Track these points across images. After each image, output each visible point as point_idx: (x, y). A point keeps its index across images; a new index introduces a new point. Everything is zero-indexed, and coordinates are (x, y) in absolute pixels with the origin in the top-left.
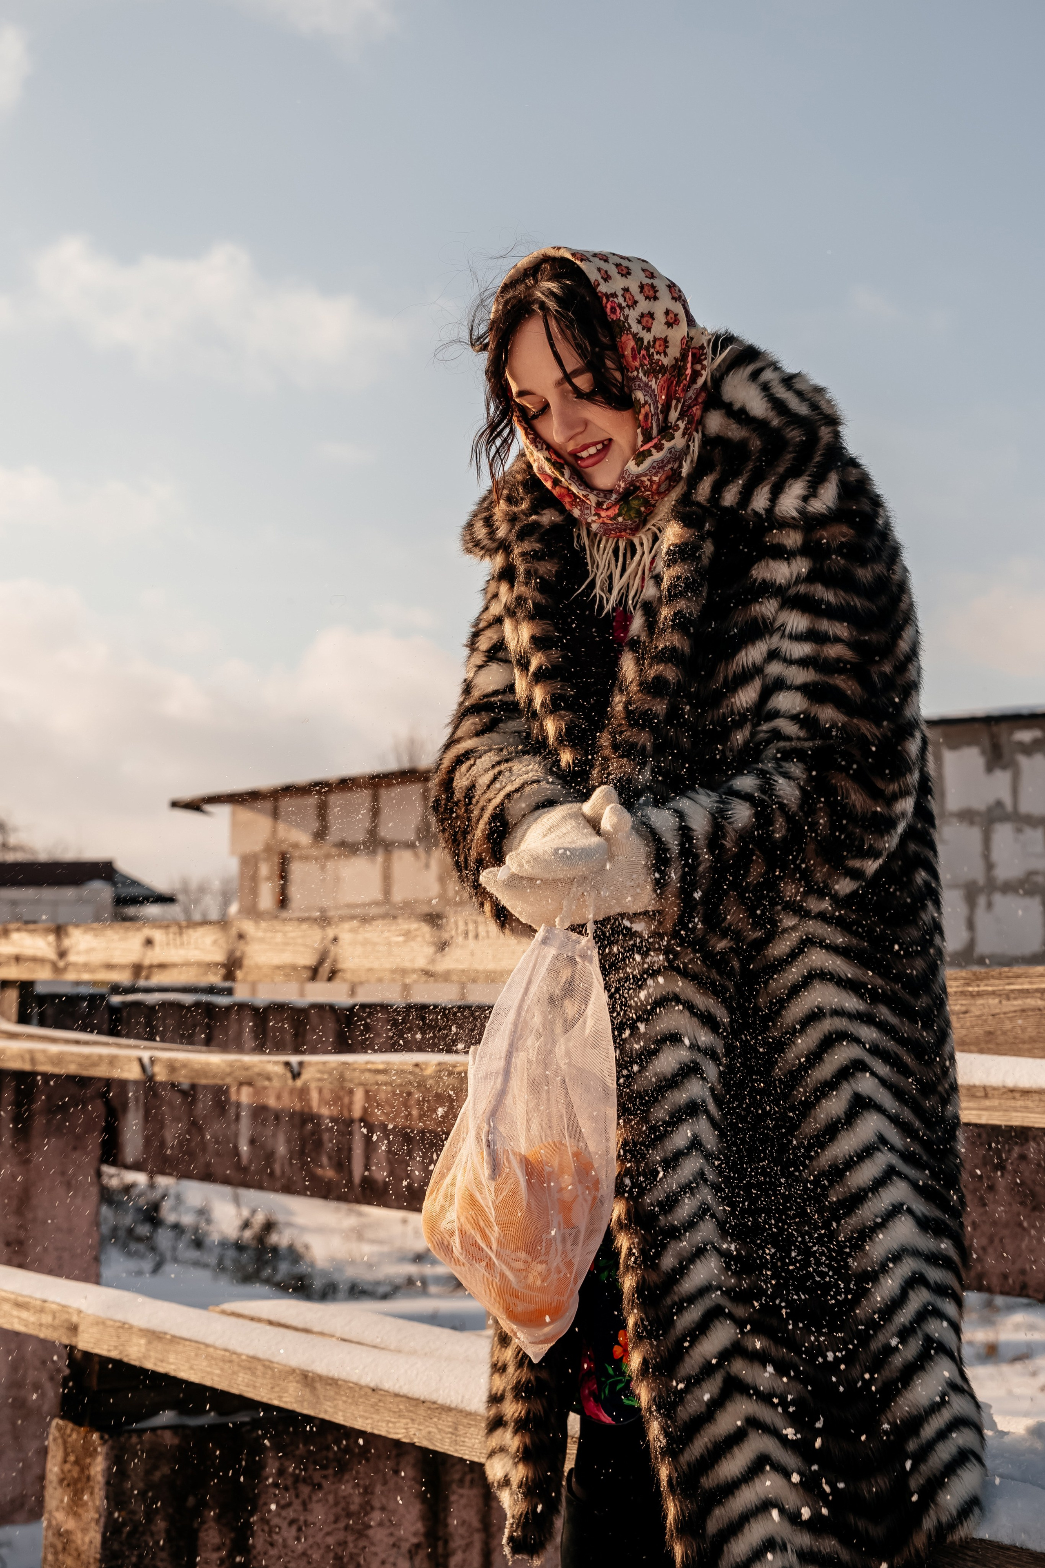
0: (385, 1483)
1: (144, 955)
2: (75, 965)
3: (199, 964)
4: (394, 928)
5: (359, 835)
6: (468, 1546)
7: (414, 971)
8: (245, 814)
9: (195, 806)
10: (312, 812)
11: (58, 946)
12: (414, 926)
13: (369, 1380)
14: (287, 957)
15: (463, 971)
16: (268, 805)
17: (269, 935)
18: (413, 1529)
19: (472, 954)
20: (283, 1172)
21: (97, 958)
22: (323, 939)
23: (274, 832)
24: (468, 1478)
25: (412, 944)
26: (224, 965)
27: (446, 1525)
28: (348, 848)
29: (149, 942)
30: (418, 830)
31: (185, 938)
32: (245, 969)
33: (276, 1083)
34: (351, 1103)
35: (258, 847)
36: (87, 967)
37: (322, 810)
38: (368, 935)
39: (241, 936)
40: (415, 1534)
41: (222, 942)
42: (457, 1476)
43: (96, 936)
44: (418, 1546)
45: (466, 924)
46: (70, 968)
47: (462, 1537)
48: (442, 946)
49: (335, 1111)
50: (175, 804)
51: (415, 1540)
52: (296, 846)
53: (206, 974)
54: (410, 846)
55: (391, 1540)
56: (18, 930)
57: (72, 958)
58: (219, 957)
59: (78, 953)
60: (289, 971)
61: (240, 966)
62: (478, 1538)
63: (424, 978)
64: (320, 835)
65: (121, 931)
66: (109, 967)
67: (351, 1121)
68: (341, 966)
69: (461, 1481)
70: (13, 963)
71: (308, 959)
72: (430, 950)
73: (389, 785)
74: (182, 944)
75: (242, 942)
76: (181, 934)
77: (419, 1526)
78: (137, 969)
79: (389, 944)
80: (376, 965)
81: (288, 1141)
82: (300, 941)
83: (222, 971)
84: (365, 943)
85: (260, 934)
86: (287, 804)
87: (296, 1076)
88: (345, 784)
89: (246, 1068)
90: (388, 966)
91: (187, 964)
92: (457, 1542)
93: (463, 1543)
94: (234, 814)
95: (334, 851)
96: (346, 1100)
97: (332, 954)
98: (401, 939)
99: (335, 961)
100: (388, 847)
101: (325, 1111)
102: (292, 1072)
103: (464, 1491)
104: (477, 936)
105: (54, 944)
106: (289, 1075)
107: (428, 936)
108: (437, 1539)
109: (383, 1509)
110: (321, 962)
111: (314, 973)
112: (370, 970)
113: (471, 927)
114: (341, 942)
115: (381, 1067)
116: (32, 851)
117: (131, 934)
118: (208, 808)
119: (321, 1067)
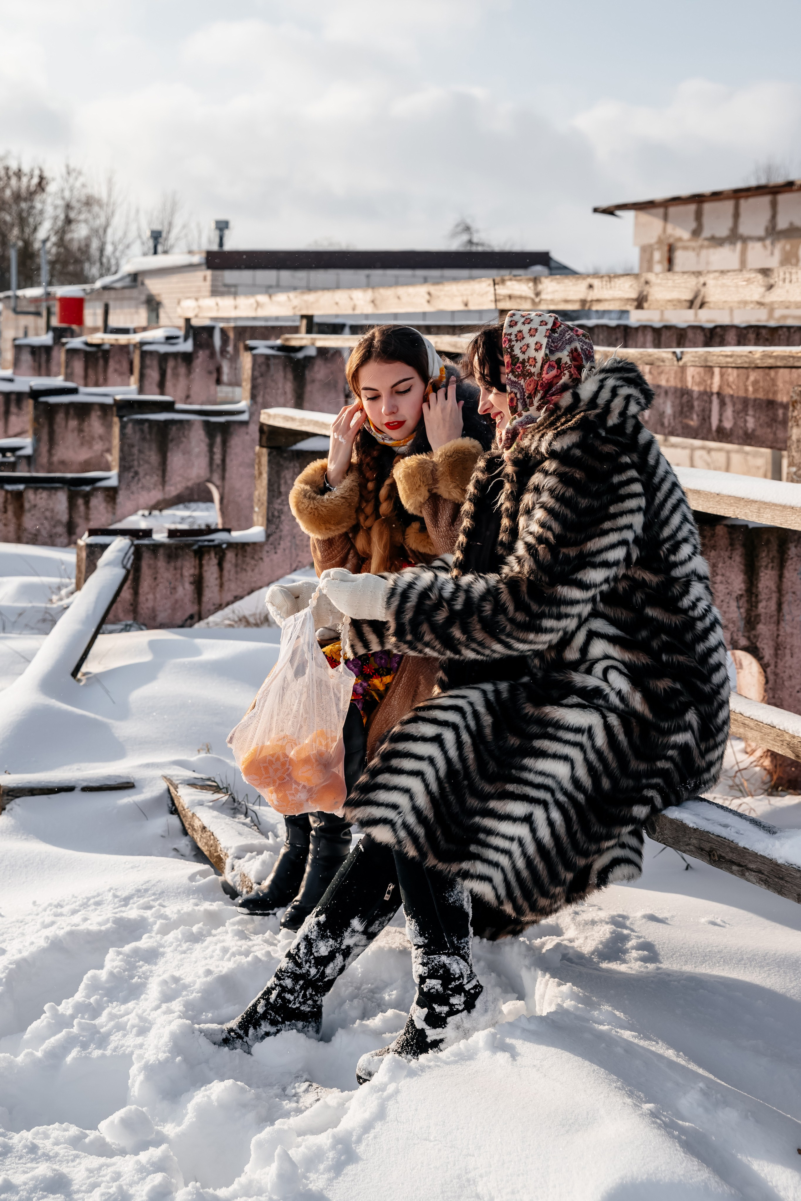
0: (724, 563)
1: (588, 294)
2: (546, 300)
3: (621, 299)
4: (740, 277)
5: (723, 231)
6: (769, 599)
7: (752, 302)
8: (644, 217)
9: (609, 211)
10: (692, 217)
11: (535, 289)
12: (753, 275)
13: (715, 489)
14: (675, 295)
15: (782, 302)
16: (661, 211)
17: (664, 281)
18: (739, 587)
19: (788, 291)
20: (670, 424)
21: (559, 296)
22: (697, 283)
23: (665, 230)
24: (770, 565)
25: (752, 286)
26: (637, 300)
27: (757, 587)
28: (717, 242)
29: (591, 286)
30: (767, 229)
31: (613, 283)
32: (649, 302)
33: (667, 363)
34: (712, 383)
35: (653, 240)
36: (552, 301)
37: (699, 216)
38: (724, 281)
39: (647, 283)
40: (740, 590)
41: (635, 286)
42: (764, 564)
43: (559, 283)
44: (741, 596)
45: (785, 273)
46: (542, 302)
47: (766, 594)
48: (770, 287)
49: (702, 388)
50: (596, 210)
51: (740, 593)
52: (680, 239)
53: (626, 304)
54: (760, 239)
55: (727, 591)
56: (511, 280)
57: (543, 296)
58: (634, 295)
59: (547, 293)
60: (676, 303)
61: (646, 300)
62: (775, 596)
63: (758, 306)
64: (696, 233)
65: (574, 280)
66: (566, 301)
67: (712, 394)
68: (707, 300)
69: (766, 567)
70: (508, 299)
71: (689, 296)
72: (762, 290)
73: (747, 197)
74: (611, 288)
75: (648, 286)
76: (610, 282)
77: (743, 586)
78: (583, 302)
79: (737, 286)
80: (729, 299)
81: (673, 406)
82: (683, 285)
83: (635, 303)
84: (723, 286)
85: (659, 281)
86: (673, 210)
87: (679, 359)
88: (716, 196)
89: (650, 356)
90: (736, 299)
91: (613, 300)
92: (762, 596)
93: (767, 597)
94: (636, 217)
95: (706, 243)
96: (709, 382)
97: (702, 293)
98: (745, 283)
99: (704, 297)
100: (745, 240)
101: (696, 389)
102: (677, 356)
103: (769, 572)
104: (791, 281)
105: (532, 288)
106: (675, 359)
107: (761, 281)
108: (752, 593)
109: (723, 575)
110: (696, 297)
111: (691, 304)
112: (725, 302)
113: (787, 276)
114: (707, 286)
115: (729, 353)
116: (489, 246)
117: (580, 282)
118: (618, 213)
119: (694, 354)
